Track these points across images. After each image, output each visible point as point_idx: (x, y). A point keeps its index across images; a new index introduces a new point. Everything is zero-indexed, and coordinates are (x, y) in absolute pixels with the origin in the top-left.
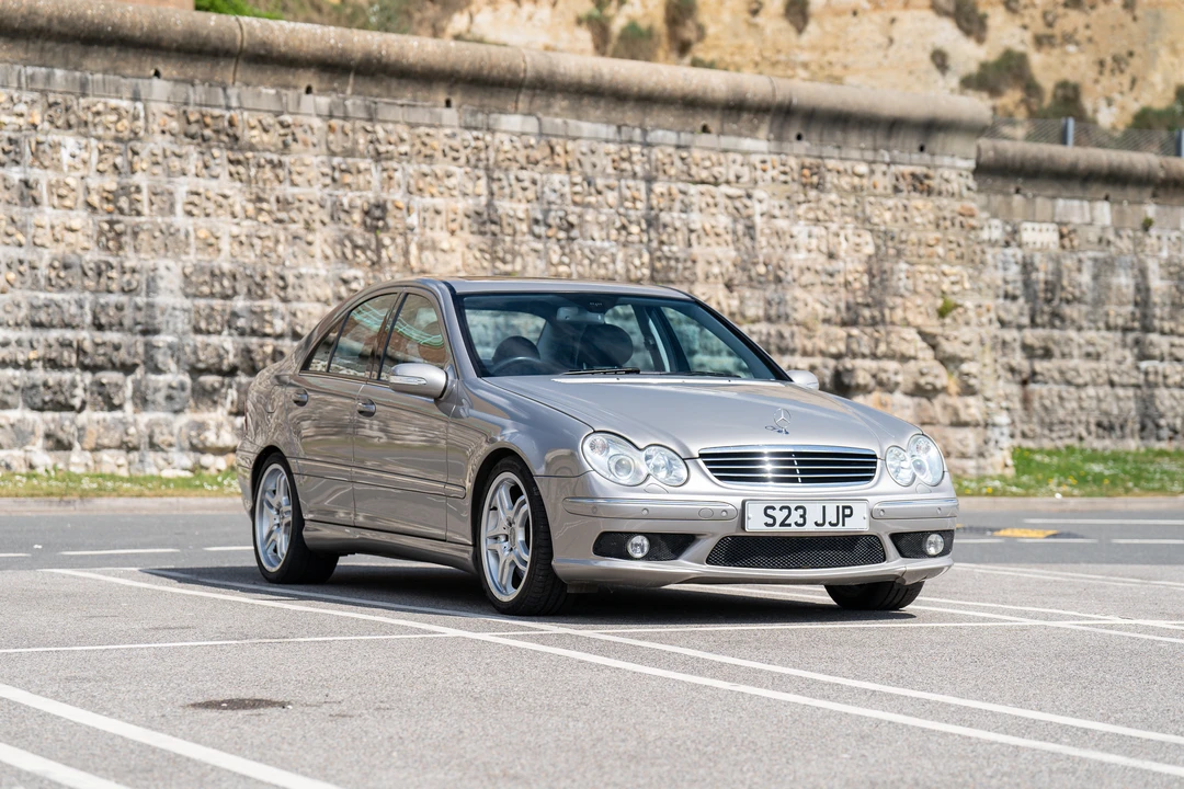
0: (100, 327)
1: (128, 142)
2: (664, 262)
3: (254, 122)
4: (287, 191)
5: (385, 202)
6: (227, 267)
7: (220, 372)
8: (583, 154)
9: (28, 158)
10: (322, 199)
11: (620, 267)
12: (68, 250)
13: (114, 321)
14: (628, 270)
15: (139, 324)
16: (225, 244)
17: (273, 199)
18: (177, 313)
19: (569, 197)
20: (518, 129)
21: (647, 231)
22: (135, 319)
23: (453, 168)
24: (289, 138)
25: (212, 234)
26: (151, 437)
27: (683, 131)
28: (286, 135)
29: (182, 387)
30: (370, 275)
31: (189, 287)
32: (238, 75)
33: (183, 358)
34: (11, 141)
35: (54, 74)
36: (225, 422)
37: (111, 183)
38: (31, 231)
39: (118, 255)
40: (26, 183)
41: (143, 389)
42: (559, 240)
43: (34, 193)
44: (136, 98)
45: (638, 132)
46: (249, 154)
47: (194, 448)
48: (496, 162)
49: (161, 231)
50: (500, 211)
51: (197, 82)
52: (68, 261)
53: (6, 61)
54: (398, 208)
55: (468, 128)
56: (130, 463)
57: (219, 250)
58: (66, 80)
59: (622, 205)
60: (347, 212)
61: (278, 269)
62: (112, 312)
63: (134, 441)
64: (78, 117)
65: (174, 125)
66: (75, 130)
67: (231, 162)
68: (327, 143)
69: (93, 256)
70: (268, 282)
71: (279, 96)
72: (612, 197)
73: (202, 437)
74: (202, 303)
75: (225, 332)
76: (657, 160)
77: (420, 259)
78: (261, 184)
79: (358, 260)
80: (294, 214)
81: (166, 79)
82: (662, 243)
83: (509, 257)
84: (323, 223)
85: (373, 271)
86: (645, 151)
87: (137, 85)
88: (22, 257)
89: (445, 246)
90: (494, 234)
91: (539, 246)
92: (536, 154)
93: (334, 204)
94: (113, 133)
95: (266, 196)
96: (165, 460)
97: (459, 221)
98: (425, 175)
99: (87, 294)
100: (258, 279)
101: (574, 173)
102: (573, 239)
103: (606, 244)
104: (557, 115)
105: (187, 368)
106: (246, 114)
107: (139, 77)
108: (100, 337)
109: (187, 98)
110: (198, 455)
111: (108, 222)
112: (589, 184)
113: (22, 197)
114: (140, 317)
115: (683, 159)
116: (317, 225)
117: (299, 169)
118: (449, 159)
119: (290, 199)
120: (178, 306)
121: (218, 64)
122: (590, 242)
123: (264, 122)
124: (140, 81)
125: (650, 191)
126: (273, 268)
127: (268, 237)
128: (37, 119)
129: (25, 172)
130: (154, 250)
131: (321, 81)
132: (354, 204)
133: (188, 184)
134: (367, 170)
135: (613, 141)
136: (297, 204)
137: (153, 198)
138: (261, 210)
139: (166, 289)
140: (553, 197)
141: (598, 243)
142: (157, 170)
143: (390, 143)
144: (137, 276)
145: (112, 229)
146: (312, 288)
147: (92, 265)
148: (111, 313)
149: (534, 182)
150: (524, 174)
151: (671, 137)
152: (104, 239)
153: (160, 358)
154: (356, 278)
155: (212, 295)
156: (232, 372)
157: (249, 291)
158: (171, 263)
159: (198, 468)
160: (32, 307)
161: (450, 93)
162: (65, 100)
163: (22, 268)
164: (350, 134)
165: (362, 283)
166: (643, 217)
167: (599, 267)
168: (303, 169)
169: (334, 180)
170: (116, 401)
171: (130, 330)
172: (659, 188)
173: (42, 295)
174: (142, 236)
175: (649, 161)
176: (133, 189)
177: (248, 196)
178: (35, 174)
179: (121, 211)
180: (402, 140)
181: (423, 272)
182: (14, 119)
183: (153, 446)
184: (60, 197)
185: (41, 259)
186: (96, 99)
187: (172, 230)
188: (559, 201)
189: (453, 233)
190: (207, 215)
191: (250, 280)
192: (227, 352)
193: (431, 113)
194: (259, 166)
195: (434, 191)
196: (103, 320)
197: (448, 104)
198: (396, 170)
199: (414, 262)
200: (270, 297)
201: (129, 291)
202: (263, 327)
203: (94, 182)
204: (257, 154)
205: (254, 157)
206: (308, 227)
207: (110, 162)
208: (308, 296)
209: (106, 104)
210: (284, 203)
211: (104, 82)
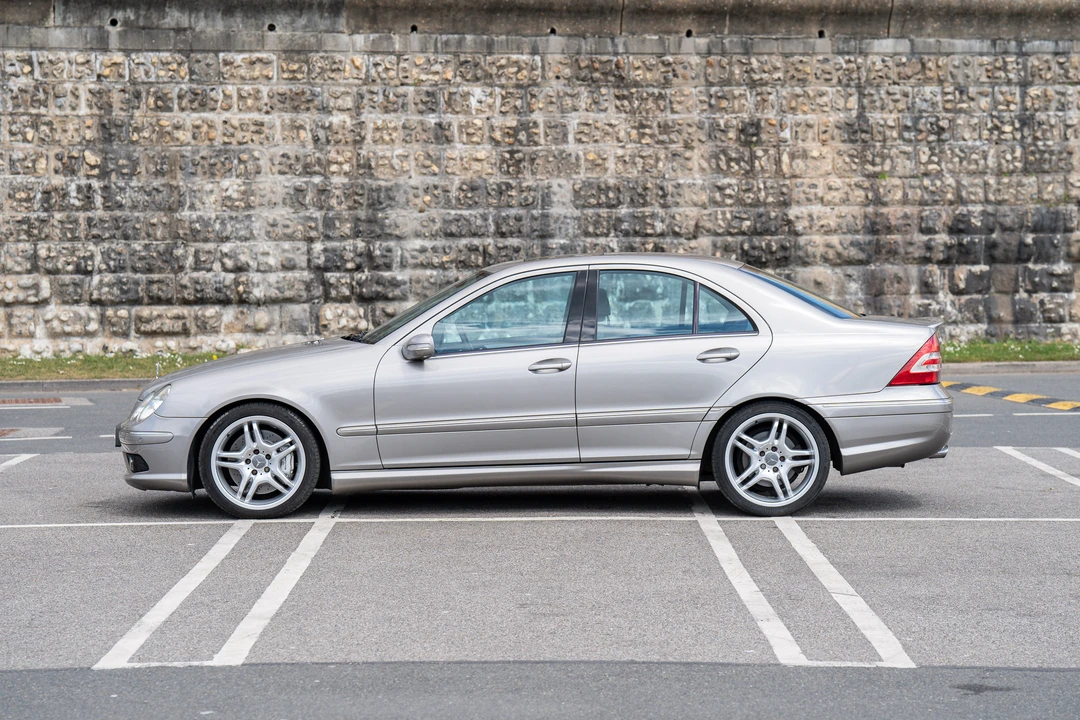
0: (503, 235)
1: (527, 89)
2: (1037, 156)
3: (637, 63)
4: (669, 117)
5: (759, 120)
6: (612, 182)
8: (955, 67)
9: (443, 106)
10: (700, 121)
11: (991, 162)
12: (475, 177)
13: (514, 229)
14: (1000, 164)
15: (535, 230)
16: (611, 165)
17: (655, 125)
18: (569, 221)
19: (940, 105)
20: (890, 50)
21: (1021, 130)
22: (531, 227)
23: (825, 88)
24: (670, 74)
25: (599, 156)
27: (1062, 39)
28: (668, 72)
30: (744, 182)
31: (579, 198)
32: (624, 27)
34: (428, 94)
35: (465, 38)
37: (512, 121)
38: (444, 163)
39: (517, 178)
40: (440, 126)
42: (929, 143)
43: (446, 133)
44: (534, 52)
45: (1013, 43)
46: (634, 90)
48: (867, 80)
49: (554, 156)
50: (871, 121)
51: (588, 35)
52: (475, 184)
53: (425, 32)
54: (771, 124)
55: (841, 53)
57: (606, 170)
58: (475, 42)
59: (995, 108)
60: (722, 131)
61: (658, 181)
62: (512, 222)
64: (484, 71)
65: (567, 72)
66: (482, 81)
67: (617, 97)
68: (706, 75)
69: (496, 179)
70: (649, 193)
71: (661, 41)
72: (984, 102)
74: (590, 212)
75: (612, 234)
76: (1033, 66)
77: (791, 165)
79: (733, 170)
80: (673, 136)
81: (560, 35)
82: (1036, 139)
83: (878, 160)
85: (747, 178)
86: (1020, 60)
87: (536, 41)
88: (436, 183)
89: (815, 154)
90: (864, 141)
91: (909, 149)
92: (908, 71)
93: (711, 125)
94: (514, 81)
95: (649, 123)
97: (830, 132)
98: (798, 96)
99: (491, 209)
100: (640, 190)
101: (946, 84)
102: (944, 141)
103: (978, 143)
104: (929, 36)
106: (631, 58)
107: (537, 36)
108: (501, 242)
109: (580, 48)
111: (508, 152)
112: (961, 93)
113: (437, 138)
114: (536, 225)
115: (1061, 64)
117: (678, 99)
118: (822, 80)
119: (670, 124)
120: (569, 215)
121: (605, 19)
122: (961, 142)
123: (647, 63)
124: (538, 38)
125: (1024, 95)
126: (654, 181)
127: (650, 156)
128: (449, 75)
129: (440, 117)
130: (548, 172)
131: (700, 25)
132: (729, 123)
133: (579, 117)
134: (740, 95)
135: (987, 54)
136: (677, 128)
137: (548, 131)
138: (644, 134)
139: (559, 202)
140: (924, 106)
141: (970, 143)
142: (552, 108)
143: (765, 72)
144: (533, 193)
145: (512, 157)
146: (688, 195)
148: (511, 224)
149: (906, 95)
150: (895, 89)
151: (1049, 46)
152: (505, 166)
154: (730, 185)
155: (599, 205)
157: (632, 200)
158: (563, 182)
160: (445, 221)
161: (822, 26)
162: (474, 58)
163: (436, 192)
164: (727, 67)
165: (736, 189)
166: (1016, 117)
167: (969, 163)
168: (683, 98)
169: (710, 105)
171: (528, 236)
172: (1033, 91)
173: (453, 212)
174: (538, 161)
175: (1025, 68)
176: (531, 125)
177: (632, 123)
178: (449, 117)
179: (520, 142)
180: (776, 69)
181: (794, 176)
182: (430, 77)
184: (468, 134)
185: (452, 184)
186: (500, 56)
187: (564, 155)
188: (930, 109)
189: (824, 143)
190: (596, 141)
191: (633, 191)
193: (805, 43)
194: (642, 99)
195: (805, 108)
196: (504, 229)
197: (821, 34)
198: (770, 94)
199: (785, 168)
200: (652, 204)
201: (526, 205)
202: (645, 229)
203: (498, 121)
204: (640, 89)
205: (638, 92)
206: (688, 146)
207: (512, 104)
208: (686, 202)
209: (508, 59)
210: (665, 128)
211: (507, 40)
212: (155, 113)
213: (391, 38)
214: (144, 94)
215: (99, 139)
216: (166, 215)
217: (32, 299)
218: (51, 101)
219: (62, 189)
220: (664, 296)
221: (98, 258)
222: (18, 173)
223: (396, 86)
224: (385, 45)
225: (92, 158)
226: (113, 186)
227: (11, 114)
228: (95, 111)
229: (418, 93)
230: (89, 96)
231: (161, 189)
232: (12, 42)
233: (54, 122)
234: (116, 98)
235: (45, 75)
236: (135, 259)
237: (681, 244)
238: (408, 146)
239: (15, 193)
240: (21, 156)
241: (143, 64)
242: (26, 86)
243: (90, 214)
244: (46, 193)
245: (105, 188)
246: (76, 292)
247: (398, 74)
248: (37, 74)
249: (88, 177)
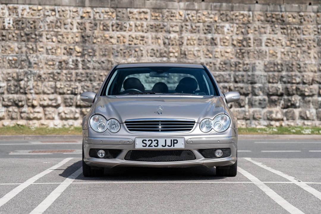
0: (236, 82)
1: (247, 25)
3: (290, 15)
4: (302, 37)
6: (279, 62)
7: (277, 95)
9: (214, 31)
10: (314, 39)
12: (226, 59)
13: (241, 80)
15: (249, 81)
16: (279, 55)
17: (296, 40)
18: (262, 77)
22: (248, 79)
24: (303, 20)
25: (275, 52)
26: (254, 116)
28: (301, 19)
29: (264, 100)
31: (266, 68)
32: (285, 1)
33: (265, 91)
34: (208, 26)
35: (223, 5)
36: (279, 111)
37: (240, 37)
38: (214, 53)
39: (242, 60)
40: (213, 39)
41: (251, 101)
43: (215, 42)
44: (249, 10)
46: (288, 26)
47: (268, 119)
49: (257, 52)
51: (270, 4)
52: (226, 62)
53: (208, 2)
56: (247, 124)
57: (277, 57)
58: (227, 6)
61: (298, 62)
62: (240, 77)
63: (248, 117)
64: (230, 17)
65: (262, 18)
66: (229, 22)
67: (282, 29)
68: (317, 21)
69: (234, 60)
70: (294, 66)
71: (299, 7)
73: (271, 116)
74: (271, 74)
75: (279, 82)
78: (292, 35)
80: (304, 44)
81: (260, 4)
84: (314, 47)
87: (250, 6)
88: (211, 61)
93: (318, 40)
94: (241, 22)
95: (294, 39)
96: (258, 123)
99: (232, 72)
100: (290, 65)
105: (266, 94)
106: (287, 13)
107: (250, 4)
108: (236, 85)
109: (267, 9)
110: (270, 121)
111: (239, 49)
113: (211, 43)
114: (250, 78)
116: (312, 47)
117: (305, 30)
119: (303, 39)
120: (262, 75)
123: (294, 15)
126: (296, 62)
127: (294, 52)
128: (217, 19)
129: (212, 35)
130: (254, 58)
131: (314, 1)
133: (267, 36)
136: (305, 41)
137: (255, 42)
139: (258, 69)
142: (256, 32)
144: (248, 66)
145: (240, 51)
146: (310, 68)
147: (234, 63)
152: (238, 55)
153: (256, 91)
155: (274, 71)
156: (282, 95)
157: (287, 69)
158: (260, 61)
159: (269, 126)
163: (211, 65)
168: (307, 30)
169: (318, 32)
170: (242, 105)
171: (247, 83)
173: (217, 73)
174: (251, 53)
176: (248, 39)
177: (287, 39)
178: (216, 36)
179: (244, 46)
182: (209, 19)
183: (254, 119)
184: (224, 42)
185: (217, 61)
186: (236, 12)
187: (261, 51)
190: (273, 46)
191: (288, 66)
192: (279, 89)
194: (291, 29)
196: (237, 80)
200: (295, 71)
201: (245, 71)
202: (292, 81)
203: (235, 37)
204: (291, 26)
205: (290, 27)
206: (309, 48)
207: (240, 31)
208: (308, 70)
209: (239, 13)
210: (300, 41)
211: (239, 6)
212: (102, 32)
213: (194, 4)
214: (98, 24)
215: (81, 42)
216: (106, 72)
217: (54, 104)
218: (63, 26)
219: (67, 61)
220: (299, 107)
221: (80, 88)
222: (49, 54)
223: (196, 23)
224: (191, 7)
225: (78, 49)
226: (86, 60)
227: (47, 31)
228: (80, 30)
229: (204, 26)
230: (77, 25)
231: (105, 61)
232: (48, 3)
233: (64, 34)
234: (88, 26)
235: (60, 16)
236: (94, 89)
237: (306, 87)
238: (200, 46)
239: (48, 62)
240: (51, 47)
241: (98, 12)
242: (53, 20)
243: (77, 71)
244: (60, 62)
245: (83, 61)
246: (71, 102)
247: (196, 18)
248: (57, 16)
249: (77, 56)
